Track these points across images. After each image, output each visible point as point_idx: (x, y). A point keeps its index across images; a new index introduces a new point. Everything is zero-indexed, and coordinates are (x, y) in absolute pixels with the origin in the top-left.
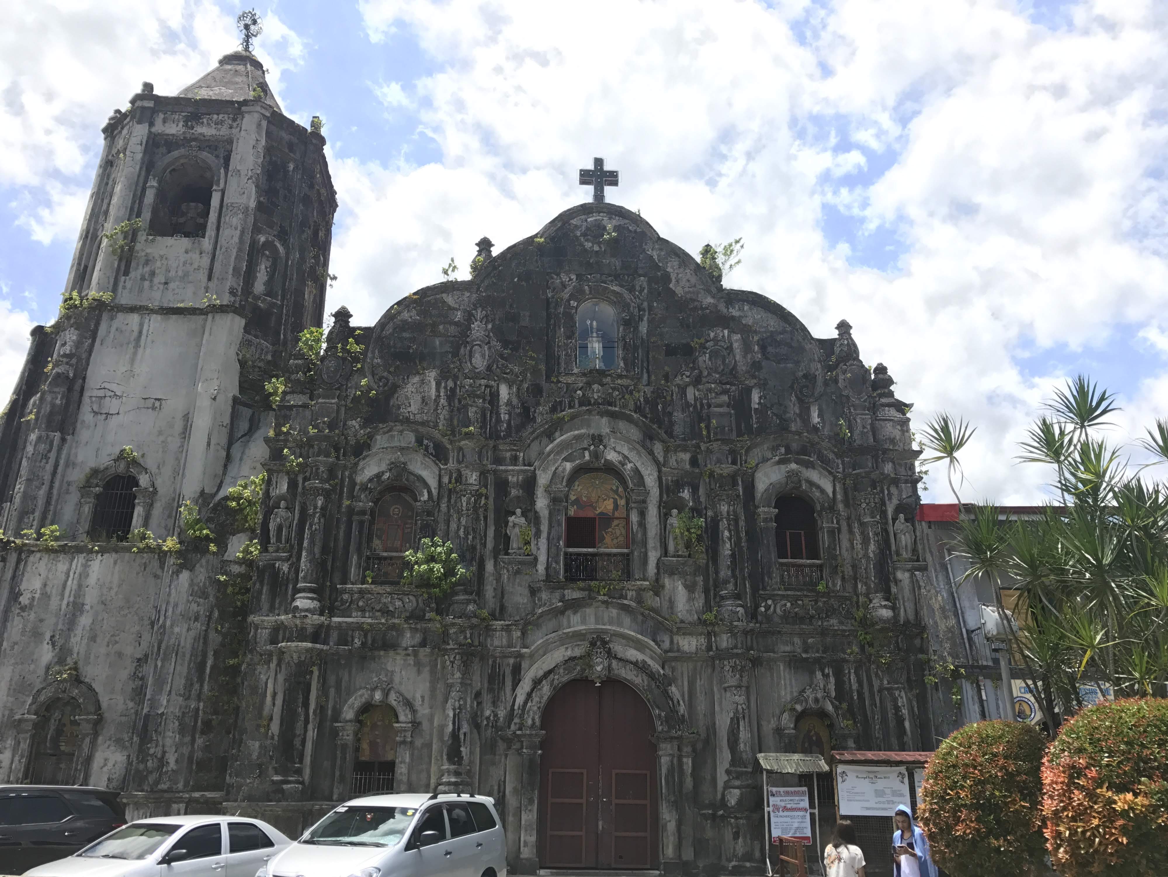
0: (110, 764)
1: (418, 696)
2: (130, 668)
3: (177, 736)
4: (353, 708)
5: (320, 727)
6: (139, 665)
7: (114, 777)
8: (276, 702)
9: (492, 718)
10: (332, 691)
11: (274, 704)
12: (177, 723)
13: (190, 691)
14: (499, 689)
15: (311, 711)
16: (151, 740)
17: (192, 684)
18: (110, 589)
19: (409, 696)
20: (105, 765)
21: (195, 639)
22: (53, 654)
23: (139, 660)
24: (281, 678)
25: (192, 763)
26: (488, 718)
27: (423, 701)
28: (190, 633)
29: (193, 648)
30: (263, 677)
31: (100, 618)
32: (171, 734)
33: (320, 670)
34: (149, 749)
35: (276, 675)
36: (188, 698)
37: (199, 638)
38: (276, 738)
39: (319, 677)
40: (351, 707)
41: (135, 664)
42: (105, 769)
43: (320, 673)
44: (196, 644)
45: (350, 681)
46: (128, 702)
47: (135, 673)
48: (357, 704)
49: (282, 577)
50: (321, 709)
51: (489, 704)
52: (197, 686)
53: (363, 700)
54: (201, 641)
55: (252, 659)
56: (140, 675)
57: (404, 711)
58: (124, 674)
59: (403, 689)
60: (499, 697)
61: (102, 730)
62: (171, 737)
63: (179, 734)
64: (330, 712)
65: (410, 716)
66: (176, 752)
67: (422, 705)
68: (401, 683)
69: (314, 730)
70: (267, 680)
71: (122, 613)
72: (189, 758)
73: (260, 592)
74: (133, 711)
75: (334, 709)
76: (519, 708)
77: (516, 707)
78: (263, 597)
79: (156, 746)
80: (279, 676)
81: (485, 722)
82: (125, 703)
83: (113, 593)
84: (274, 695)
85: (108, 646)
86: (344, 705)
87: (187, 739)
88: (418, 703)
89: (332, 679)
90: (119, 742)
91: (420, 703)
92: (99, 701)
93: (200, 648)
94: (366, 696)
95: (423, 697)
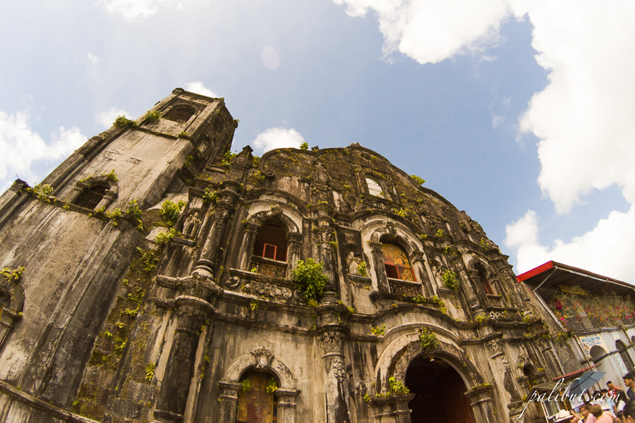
0: (14, 359)
1: (297, 367)
2: (55, 288)
3: (70, 355)
4: (238, 370)
5: (204, 382)
6: (60, 289)
7: (13, 371)
8: (164, 350)
9: (361, 388)
10: (217, 353)
11: (161, 352)
12: (72, 344)
13: (91, 321)
14: (363, 365)
15: (196, 366)
16: (46, 350)
17: (93, 316)
18: (64, 231)
19: (289, 367)
20: (10, 358)
21: (107, 281)
22: (12, 260)
23: (62, 284)
24: (172, 329)
25: (78, 386)
26: (358, 388)
27: (302, 372)
28: (106, 275)
29: (103, 287)
30: (155, 326)
31: (50, 247)
32: (64, 351)
33: (208, 330)
34: (43, 356)
35: (168, 326)
36: (88, 326)
37: (110, 282)
38: (159, 384)
39: (207, 336)
40: (237, 368)
41: (57, 286)
42: (9, 361)
43: (208, 334)
44: (106, 286)
45: (234, 346)
46: (42, 313)
47: (55, 293)
48: (242, 367)
49: (186, 257)
50: (206, 365)
51: (358, 377)
52: (97, 320)
53: (248, 364)
54: (111, 285)
55: (148, 309)
56: (58, 296)
57: (287, 378)
58: (47, 291)
59: (283, 360)
60: (364, 372)
61: (18, 328)
62: (63, 354)
63: (72, 354)
64: (213, 370)
65: (292, 384)
66: (65, 369)
67: (301, 375)
68: (281, 355)
69: (198, 383)
70: (158, 329)
71: (65, 248)
72: (75, 380)
73: (167, 262)
74: (43, 321)
75: (218, 368)
76: (384, 379)
77: (382, 379)
78: (168, 266)
79: (49, 356)
80: (170, 327)
81: (356, 392)
82: (40, 314)
83: (65, 234)
84: (164, 342)
85: (46, 267)
86: (228, 366)
87: (78, 362)
88: (297, 373)
89: (218, 342)
90: (25, 343)
91: (300, 373)
92: (23, 304)
93: (108, 291)
94: (251, 361)
95: (301, 368)
